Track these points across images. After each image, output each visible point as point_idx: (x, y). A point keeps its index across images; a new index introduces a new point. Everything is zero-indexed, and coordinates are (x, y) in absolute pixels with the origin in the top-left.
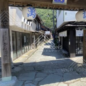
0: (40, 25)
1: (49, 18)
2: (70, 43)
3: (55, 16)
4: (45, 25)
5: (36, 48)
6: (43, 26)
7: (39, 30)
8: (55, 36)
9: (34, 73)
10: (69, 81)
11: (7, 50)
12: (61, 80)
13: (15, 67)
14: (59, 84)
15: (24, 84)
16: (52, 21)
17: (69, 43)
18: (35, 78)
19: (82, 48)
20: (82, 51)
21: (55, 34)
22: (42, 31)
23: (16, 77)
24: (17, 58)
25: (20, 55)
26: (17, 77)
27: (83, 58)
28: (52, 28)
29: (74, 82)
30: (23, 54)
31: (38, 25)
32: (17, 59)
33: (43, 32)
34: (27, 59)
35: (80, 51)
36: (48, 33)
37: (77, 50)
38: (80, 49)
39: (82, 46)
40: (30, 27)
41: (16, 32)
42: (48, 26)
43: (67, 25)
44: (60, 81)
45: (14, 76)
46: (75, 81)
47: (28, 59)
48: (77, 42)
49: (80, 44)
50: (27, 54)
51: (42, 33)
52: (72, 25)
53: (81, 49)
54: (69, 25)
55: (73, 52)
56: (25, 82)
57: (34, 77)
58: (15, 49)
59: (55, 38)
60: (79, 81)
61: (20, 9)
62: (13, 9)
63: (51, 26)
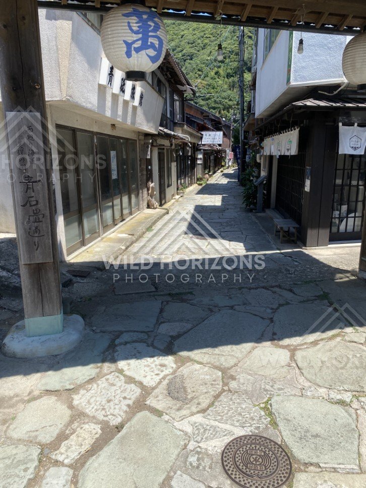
0: (177, 104)
1: (221, 71)
2: (308, 183)
3: (250, 59)
4: (202, 103)
5: (161, 205)
6: (191, 107)
7: (175, 124)
8: (244, 153)
9: (156, 305)
10: (298, 338)
11: (41, 206)
12: (262, 335)
13: (74, 279)
14: (254, 348)
15: (116, 346)
16: (232, 87)
17: (303, 186)
18: (159, 323)
19: (360, 205)
20: (358, 222)
21: (244, 144)
22: (189, 129)
23: (80, 318)
24: (83, 243)
25: (95, 234)
26: (84, 317)
27: (359, 249)
28: (231, 116)
29: (315, 343)
30: (106, 227)
31: (173, 101)
32: (84, 248)
33: (191, 135)
34: (123, 248)
35: (351, 221)
36: (212, 138)
37: (336, 213)
38: (349, 211)
39: (360, 198)
40: (135, 108)
41: (74, 131)
42: (214, 108)
43: (299, 103)
44: (259, 339)
45: (71, 313)
46: (322, 340)
47: (127, 248)
48: (339, 182)
49: (354, 190)
50: (123, 229)
51: (188, 138)
52: (322, 104)
53: (355, 211)
54: (310, 103)
55: (318, 226)
56: (118, 337)
57: (154, 320)
58: (74, 207)
59: (244, 162)
60: (339, 339)
61: (88, 22)
62: (59, 23)
63: (228, 108)
